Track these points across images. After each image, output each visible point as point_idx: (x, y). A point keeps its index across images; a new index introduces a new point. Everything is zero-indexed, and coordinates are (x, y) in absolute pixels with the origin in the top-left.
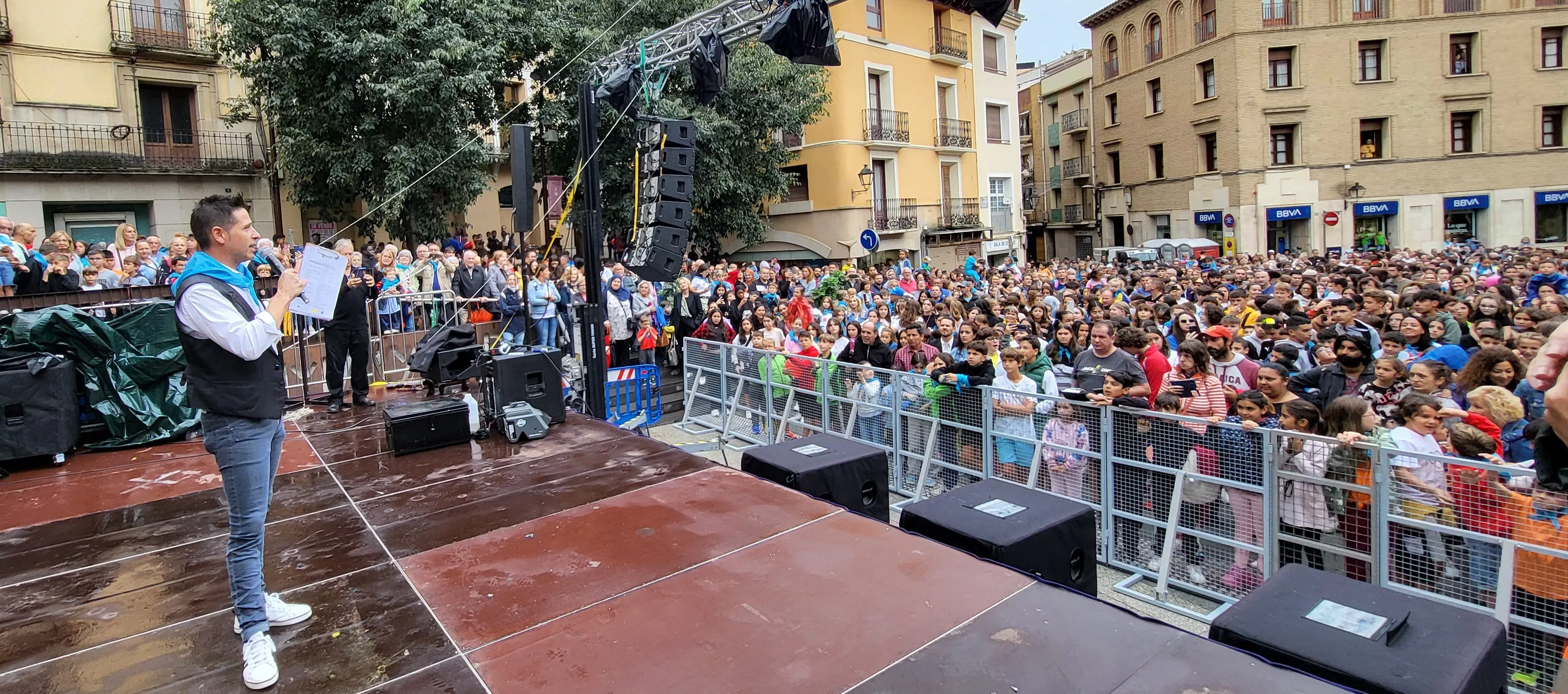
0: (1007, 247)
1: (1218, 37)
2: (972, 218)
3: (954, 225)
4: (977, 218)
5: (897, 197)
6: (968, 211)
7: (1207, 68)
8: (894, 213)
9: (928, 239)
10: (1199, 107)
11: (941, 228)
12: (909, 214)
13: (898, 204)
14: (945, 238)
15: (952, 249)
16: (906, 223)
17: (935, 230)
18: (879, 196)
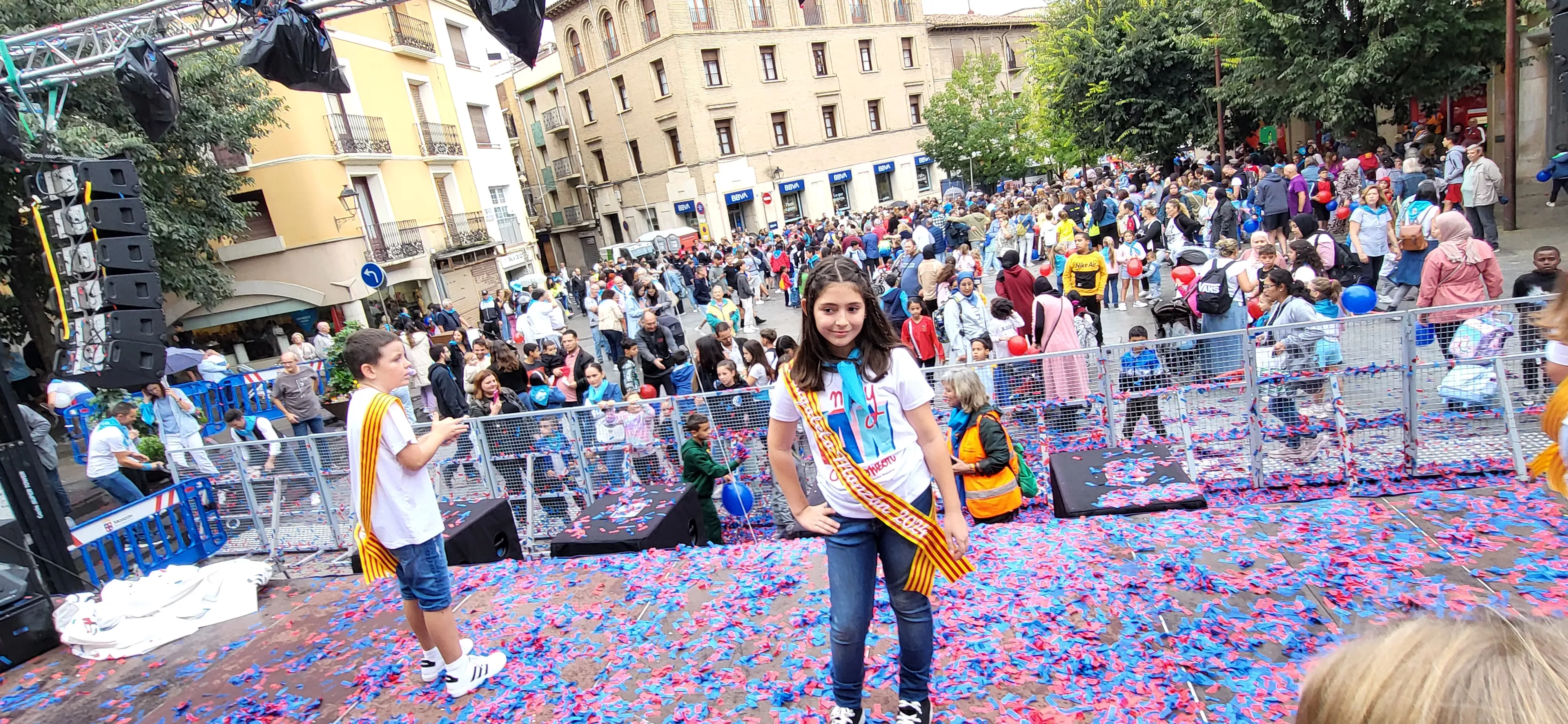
0: (523, 260)
1: (663, 36)
2: (480, 235)
3: (464, 244)
4: (486, 233)
5: (393, 220)
6: (475, 227)
7: (658, 65)
8: (393, 240)
9: (439, 263)
10: (659, 104)
11: (450, 250)
12: (411, 238)
13: (396, 229)
14: (457, 259)
15: (467, 271)
16: (411, 249)
17: (444, 253)
18: (370, 221)
